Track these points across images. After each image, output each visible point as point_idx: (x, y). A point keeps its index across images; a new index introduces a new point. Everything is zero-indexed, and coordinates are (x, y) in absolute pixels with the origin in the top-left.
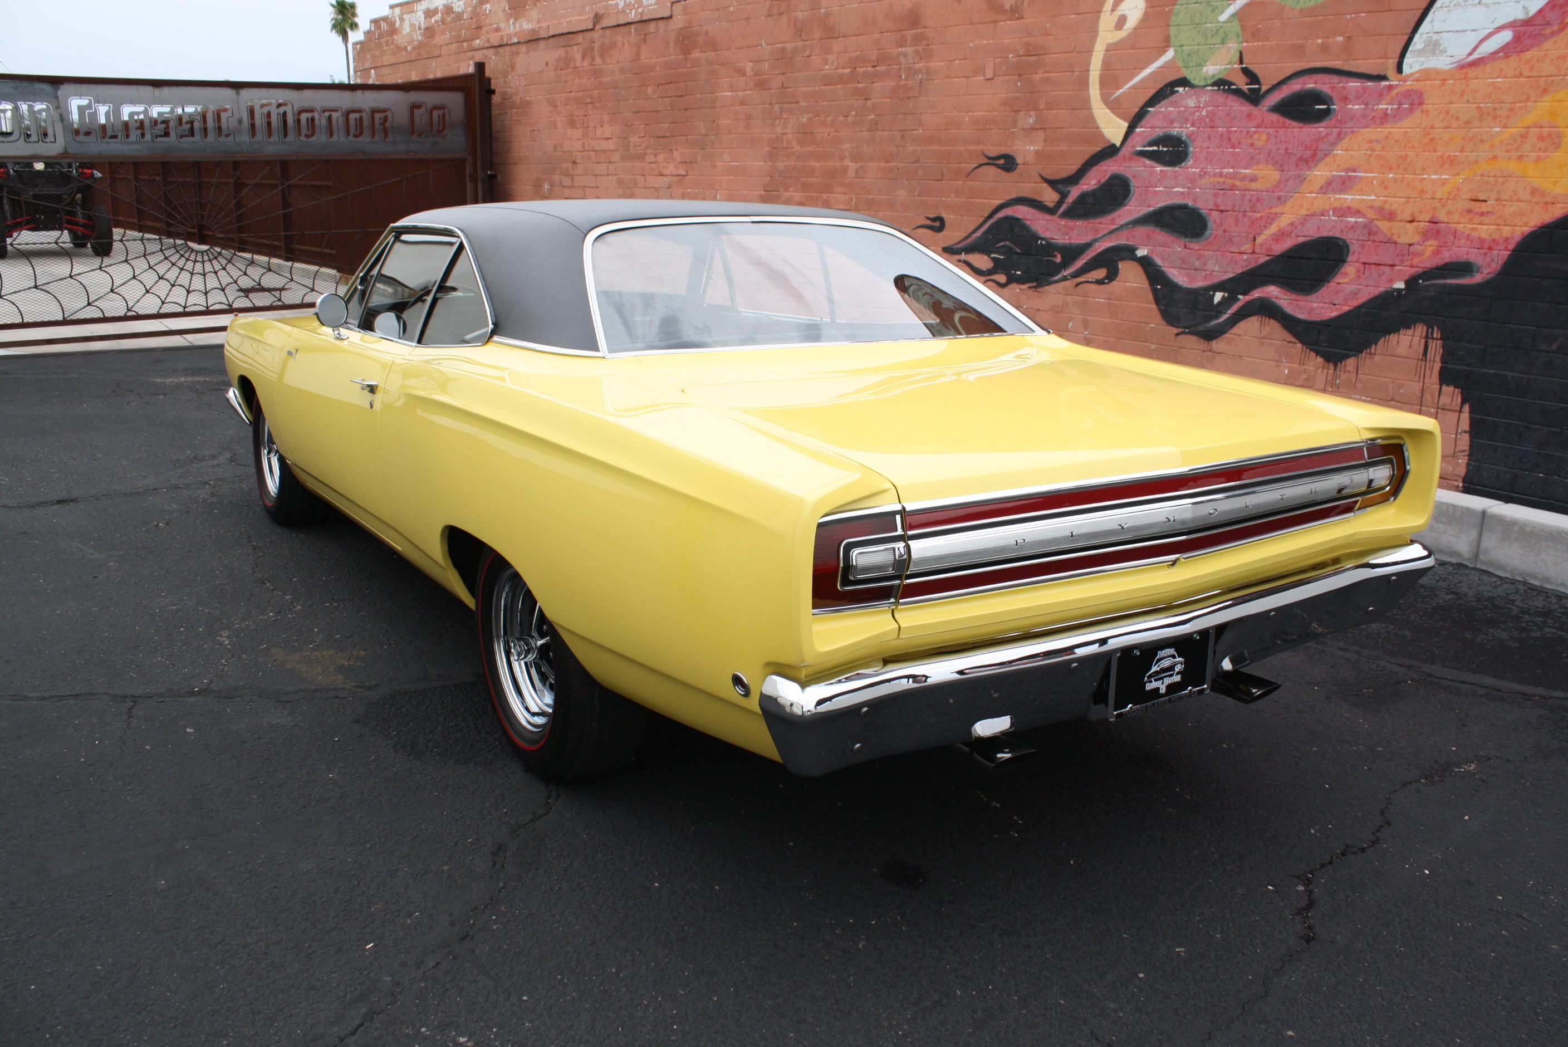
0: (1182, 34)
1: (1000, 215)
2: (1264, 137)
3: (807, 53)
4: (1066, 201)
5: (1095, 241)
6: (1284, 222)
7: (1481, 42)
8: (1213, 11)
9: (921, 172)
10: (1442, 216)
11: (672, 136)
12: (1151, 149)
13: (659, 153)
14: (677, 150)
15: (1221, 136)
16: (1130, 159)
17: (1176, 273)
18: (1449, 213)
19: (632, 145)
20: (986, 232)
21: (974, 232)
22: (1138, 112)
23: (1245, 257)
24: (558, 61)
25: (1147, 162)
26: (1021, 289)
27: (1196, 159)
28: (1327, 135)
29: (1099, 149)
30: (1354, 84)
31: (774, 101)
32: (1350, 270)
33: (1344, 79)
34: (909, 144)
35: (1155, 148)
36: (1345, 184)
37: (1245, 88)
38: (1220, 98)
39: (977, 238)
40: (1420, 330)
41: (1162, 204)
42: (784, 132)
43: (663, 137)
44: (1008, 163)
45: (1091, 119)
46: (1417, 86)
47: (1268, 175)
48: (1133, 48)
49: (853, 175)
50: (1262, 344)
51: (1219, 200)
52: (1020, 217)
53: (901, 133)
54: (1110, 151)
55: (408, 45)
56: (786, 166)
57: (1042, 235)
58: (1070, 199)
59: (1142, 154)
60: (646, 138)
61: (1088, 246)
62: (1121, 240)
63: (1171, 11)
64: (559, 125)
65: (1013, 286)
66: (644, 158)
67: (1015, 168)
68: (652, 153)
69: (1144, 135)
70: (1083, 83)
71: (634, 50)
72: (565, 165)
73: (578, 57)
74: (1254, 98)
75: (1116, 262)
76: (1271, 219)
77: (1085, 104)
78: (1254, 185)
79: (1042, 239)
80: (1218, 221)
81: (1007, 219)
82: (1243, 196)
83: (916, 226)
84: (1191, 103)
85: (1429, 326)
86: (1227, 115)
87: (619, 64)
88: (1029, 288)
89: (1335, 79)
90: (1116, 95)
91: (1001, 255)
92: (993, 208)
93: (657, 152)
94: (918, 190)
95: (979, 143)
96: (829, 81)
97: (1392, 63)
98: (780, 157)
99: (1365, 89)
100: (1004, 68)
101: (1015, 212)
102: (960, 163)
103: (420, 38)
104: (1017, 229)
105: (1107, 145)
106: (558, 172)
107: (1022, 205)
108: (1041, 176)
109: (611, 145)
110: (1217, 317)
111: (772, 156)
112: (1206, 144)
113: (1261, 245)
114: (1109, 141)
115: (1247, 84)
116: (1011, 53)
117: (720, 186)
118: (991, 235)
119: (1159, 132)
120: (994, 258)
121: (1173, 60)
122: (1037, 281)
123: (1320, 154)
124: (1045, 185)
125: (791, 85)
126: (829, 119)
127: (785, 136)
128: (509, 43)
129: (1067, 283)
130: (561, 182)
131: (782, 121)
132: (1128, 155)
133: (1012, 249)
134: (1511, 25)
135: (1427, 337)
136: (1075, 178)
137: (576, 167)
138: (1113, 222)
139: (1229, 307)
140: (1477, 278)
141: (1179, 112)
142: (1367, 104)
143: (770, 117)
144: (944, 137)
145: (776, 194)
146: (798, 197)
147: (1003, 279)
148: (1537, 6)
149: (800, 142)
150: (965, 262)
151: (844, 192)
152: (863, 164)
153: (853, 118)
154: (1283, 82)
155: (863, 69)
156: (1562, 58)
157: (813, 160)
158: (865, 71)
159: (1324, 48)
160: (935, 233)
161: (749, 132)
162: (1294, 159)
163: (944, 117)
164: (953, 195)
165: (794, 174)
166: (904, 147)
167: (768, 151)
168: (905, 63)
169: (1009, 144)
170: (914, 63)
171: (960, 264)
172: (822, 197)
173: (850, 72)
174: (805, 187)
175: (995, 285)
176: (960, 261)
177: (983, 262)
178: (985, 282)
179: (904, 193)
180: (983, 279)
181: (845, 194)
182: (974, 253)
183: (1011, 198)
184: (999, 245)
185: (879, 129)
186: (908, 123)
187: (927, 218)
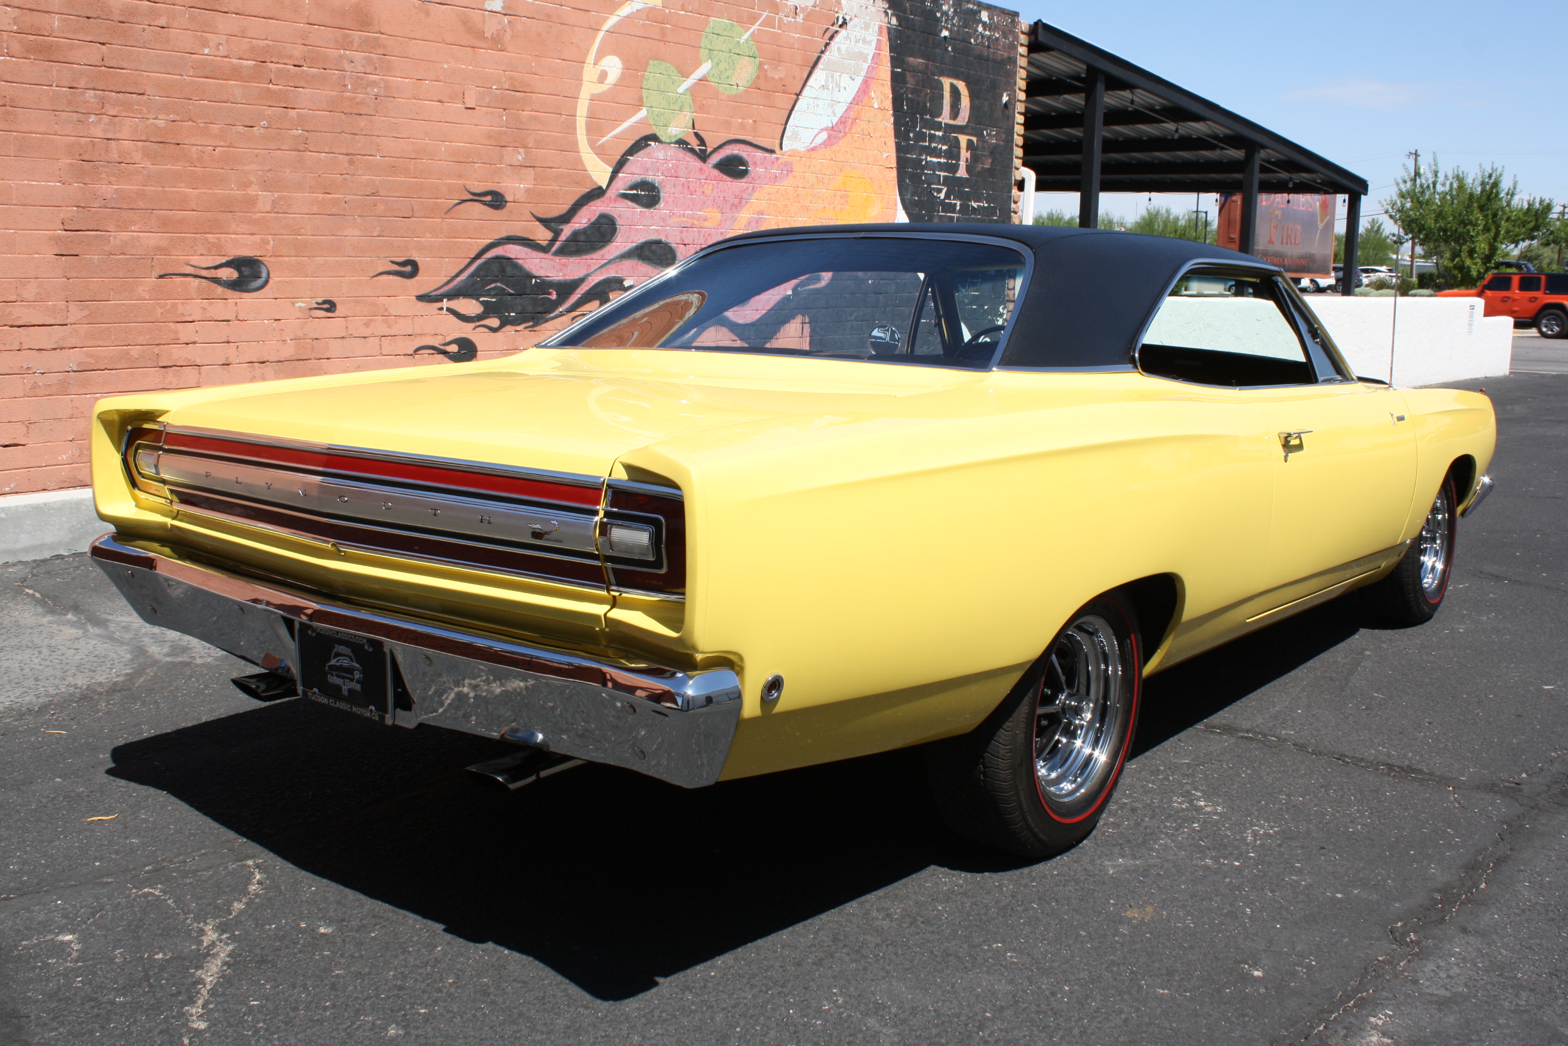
0: (651, 97)
1: (489, 255)
2: (711, 187)
3: (162, 22)
4: (560, 239)
5: (588, 275)
7: (815, 136)
8: (673, 83)
9: (381, 207)
12: (632, 192)
15: (683, 185)
16: (615, 201)
20: (472, 275)
21: (457, 275)
22: (620, 159)
25: (630, 203)
26: (516, 331)
27: (667, 202)
28: (747, 188)
29: (588, 190)
30: (760, 154)
31: (82, 84)
33: (754, 149)
34: (360, 172)
35: (635, 192)
37: (697, 148)
38: (681, 154)
39: (462, 281)
40: (799, 319)
41: (643, 240)
44: (496, 201)
45: (579, 161)
46: (790, 159)
47: (714, 216)
48: (613, 102)
49: (268, 208)
51: (684, 235)
52: (512, 256)
53: (347, 158)
54: (597, 193)
57: (536, 274)
58: (563, 237)
59: (625, 196)
61: (581, 280)
62: (611, 273)
63: (643, 76)
65: (509, 328)
67: (505, 206)
69: (626, 180)
70: (572, 128)
74: (703, 156)
75: (607, 293)
77: (574, 148)
78: (706, 224)
79: (536, 277)
81: (497, 258)
82: (700, 232)
83: (376, 273)
84: (661, 155)
85: (804, 316)
86: (686, 168)
88: (525, 328)
89: (750, 149)
90: (601, 142)
91: (493, 298)
92: (480, 248)
94: (378, 228)
95: (460, 177)
96: (211, 72)
97: (778, 142)
98: (104, 176)
99: (765, 158)
100: (487, 100)
101: (506, 251)
102: (437, 198)
104: (509, 270)
105: (595, 187)
107: (513, 244)
108: (534, 216)
112: (673, 191)
114: (595, 183)
115: (698, 145)
116: (494, 85)
118: (478, 277)
119: (638, 178)
120: (484, 301)
121: (646, 118)
122: (533, 319)
123: (744, 201)
124: (538, 223)
125: (124, 65)
126: (215, 128)
127: (113, 143)
129: (564, 318)
131: (106, 119)
132: (613, 196)
133: (505, 289)
134: (826, 129)
135: (803, 323)
136: (566, 218)
138: (603, 258)
141: (652, 162)
142: (766, 169)
143: (70, 109)
144: (412, 167)
145: (97, 236)
146: (153, 239)
147: (494, 322)
148: (835, 120)
149: (146, 154)
150: (449, 310)
151: (250, 232)
152: (285, 194)
153: (262, 131)
154: (720, 147)
155: (278, 65)
156: (846, 152)
157: (183, 185)
158: (283, 69)
159: (742, 126)
160: (404, 280)
161: (12, 128)
162: (729, 204)
163: (412, 143)
164: (428, 235)
165: (141, 205)
166: (354, 175)
167: (71, 165)
168: (351, 70)
169: (496, 180)
170: (365, 73)
171: (441, 312)
172: (206, 239)
173: (255, 65)
174: (166, 225)
175: (486, 330)
176: (441, 309)
177: (470, 307)
178: (474, 329)
179: (357, 232)
180: (472, 325)
181: (252, 234)
182: (458, 298)
183: (501, 236)
184: (489, 287)
185: (312, 149)
186: (360, 145)
187: (392, 262)
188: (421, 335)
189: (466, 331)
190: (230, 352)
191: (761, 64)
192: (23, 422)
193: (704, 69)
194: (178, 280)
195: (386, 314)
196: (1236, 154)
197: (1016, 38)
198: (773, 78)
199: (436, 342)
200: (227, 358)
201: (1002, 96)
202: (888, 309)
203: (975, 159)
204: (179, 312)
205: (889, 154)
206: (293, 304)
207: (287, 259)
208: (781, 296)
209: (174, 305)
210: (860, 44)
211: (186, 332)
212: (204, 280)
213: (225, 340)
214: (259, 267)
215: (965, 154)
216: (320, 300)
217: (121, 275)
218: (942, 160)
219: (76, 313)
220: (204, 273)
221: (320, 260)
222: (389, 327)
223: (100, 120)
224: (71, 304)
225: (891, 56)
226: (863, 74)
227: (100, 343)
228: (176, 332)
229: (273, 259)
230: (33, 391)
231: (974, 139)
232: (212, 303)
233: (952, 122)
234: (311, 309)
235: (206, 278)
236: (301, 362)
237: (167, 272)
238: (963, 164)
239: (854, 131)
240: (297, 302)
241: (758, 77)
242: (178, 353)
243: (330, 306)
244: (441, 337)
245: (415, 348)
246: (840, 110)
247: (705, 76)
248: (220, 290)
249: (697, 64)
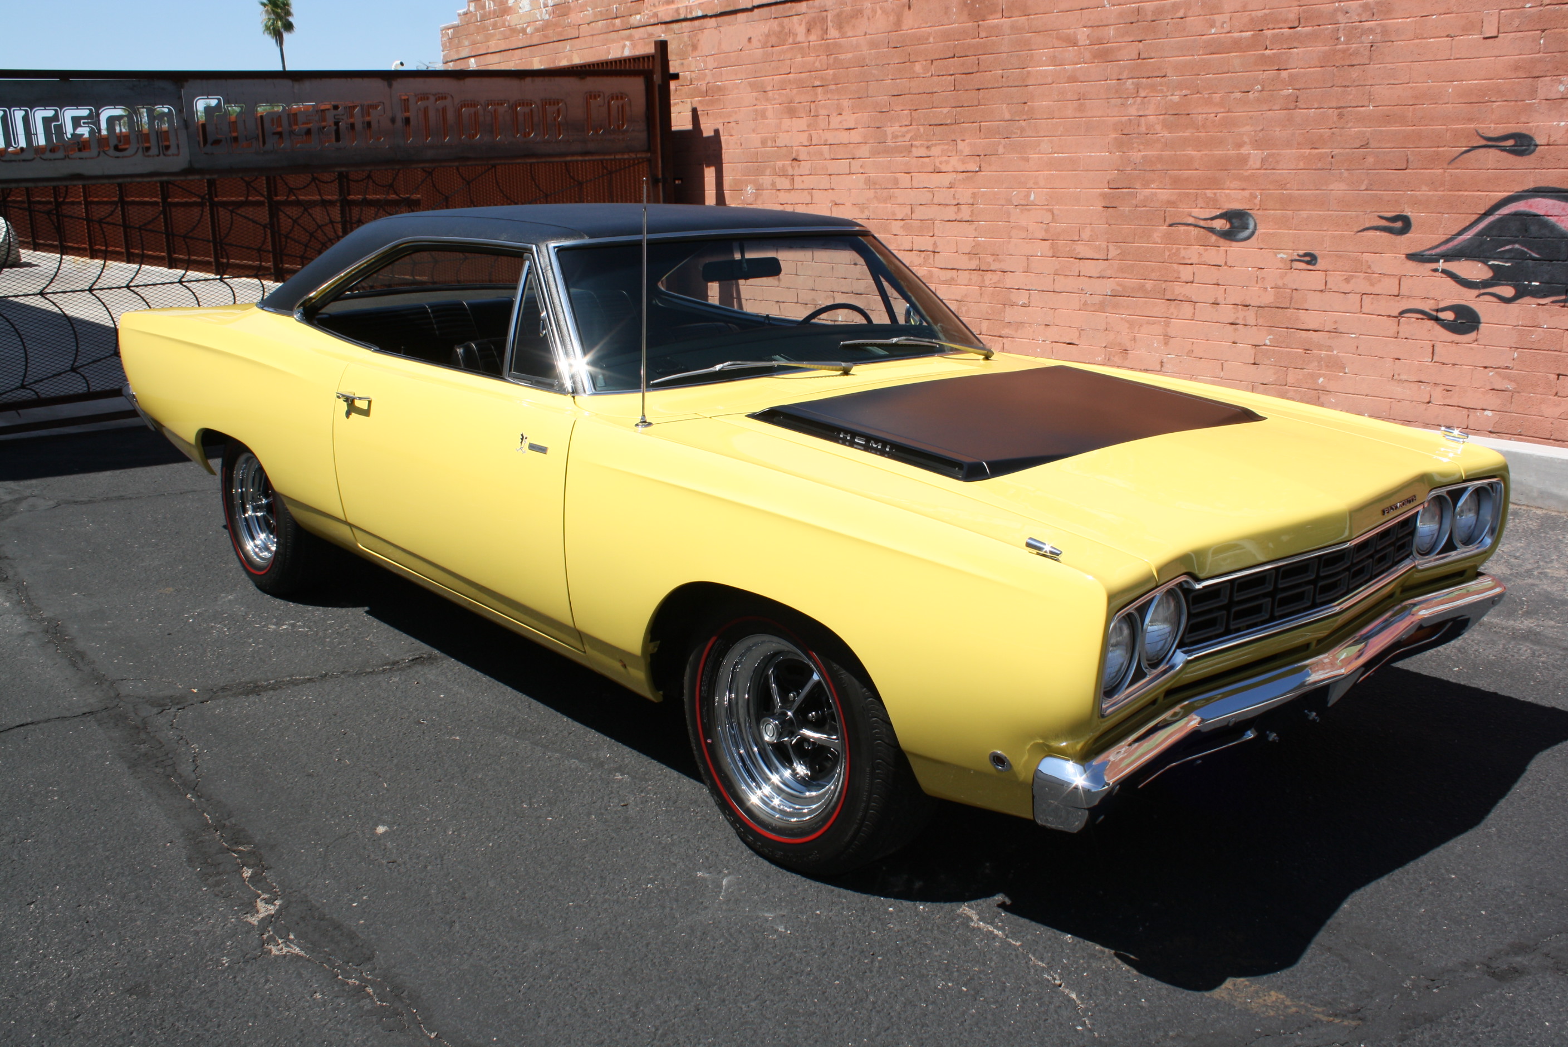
1: (1505, 211)
3: (1181, 14)
9: (1370, 160)
11: (956, 123)
13: (936, 145)
14: (963, 140)
19: (890, 137)
20: (1480, 234)
21: (1460, 234)
24: (768, 36)
26: (1539, 305)
31: (1125, 76)
34: (1350, 124)
39: (1465, 241)
42: (1140, 114)
43: (942, 125)
44: (1520, 145)
49: (1258, 165)
52: (1540, 213)
53: (1336, 111)
55: (527, 26)
56: (1143, 157)
60: (914, 127)
64: (770, 113)
65: (1527, 300)
66: (910, 151)
67: (1534, 150)
68: (922, 145)
71: (892, 18)
72: (779, 164)
73: (801, 30)
81: (1516, 214)
83: (1362, 228)
87: (868, 36)
88: (1553, 302)
91: (1506, 262)
92: (1493, 203)
93: (930, 143)
94: (1366, 182)
95: (1470, 120)
96: (1217, 48)
98: (1135, 145)
100: (1517, 22)
101: (1531, 206)
102: (1438, 147)
103: (547, 17)
104: (1534, 229)
106: (768, 172)
107: (1542, 197)
109: (855, 136)
111: (1120, 145)
116: (1528, 3)
117: (1036, 183)
118: (1488, 236)
120: (1493, 265)
125: (1153, 55)
126: (1217, 97)
127: (1143, 118)
128: (689, 16)
130: (773, 184)
131: (1139, 100)
133: (1526, 253)
137: (799, 166)
143: (1117, 96)
144: (1410, 114)
145: (1128, 192)
146: (1165, 194)
147: (1508, 291)
149: (1168, 126)
150: (1444, 271)
151: (1242, 187)
152: (1274, 151)
153: (1257, 94)
155: (1274, 31)
157: (1190, 148)
158: (1277, 34)
160: (1393, 236)
161: (1083, 115)
163: (1411, 88)
164: (1424, 188)
165: (1159, 167)
166: (1343, 128)
167: (1116, 139)
168: (1345, 21)
169: (1523, 119)
170: (1361, 22)
171: (1436, 274)
172: (1205, 194)
173: (1253, 35)
174: (1176, 183)
175: (1495, 299)
176: (1436, 270)
177: (1475, 270)
178: (1478, 296)
179: (1343, 186)
180: (1476, 292)
181: (1243, 189)
182: (1459, 260)
183: (1526, 188)
184: (1503, 249)
185: (1302, 107)
186: (1351, 97)
187: (1381, 217)
188: (1409, 297)
189: (1468, 298)
190: (1219, 293)
192: (1078, 328)
194: (1182, 228)
195: (1369, 271)
199: (1427, 306)
200: (1216, 298)
204: (1182, 255)
206: (1276, 254)
207: (1272, 212)
209: (1178, 249)
211: (1186, 273)
212: (1202, 230)
213: (1215, 282)
214: (1247, 219)
216: (1301, 253)
217: (1143, 223)
219: (1113, 252)
220: (1202, 223)
221: (1304, 214)
222: (1372, 285)
223: (1135, 102)
224: (1110, 245)
227: (1126, 275)
228: (1179, 272)
229: (1260, 212)
230: (1084, 307)
232: (1207, 250)
234: (1292, 261)
235: (1204, 228)
236: (1280, 310)
237: (1177, 222)
240: (1279, 253)
242: (1179, 290)
243: (1311, 259)
244: (1433, 301)
245: (1400, 310)
248: (1213, 238)
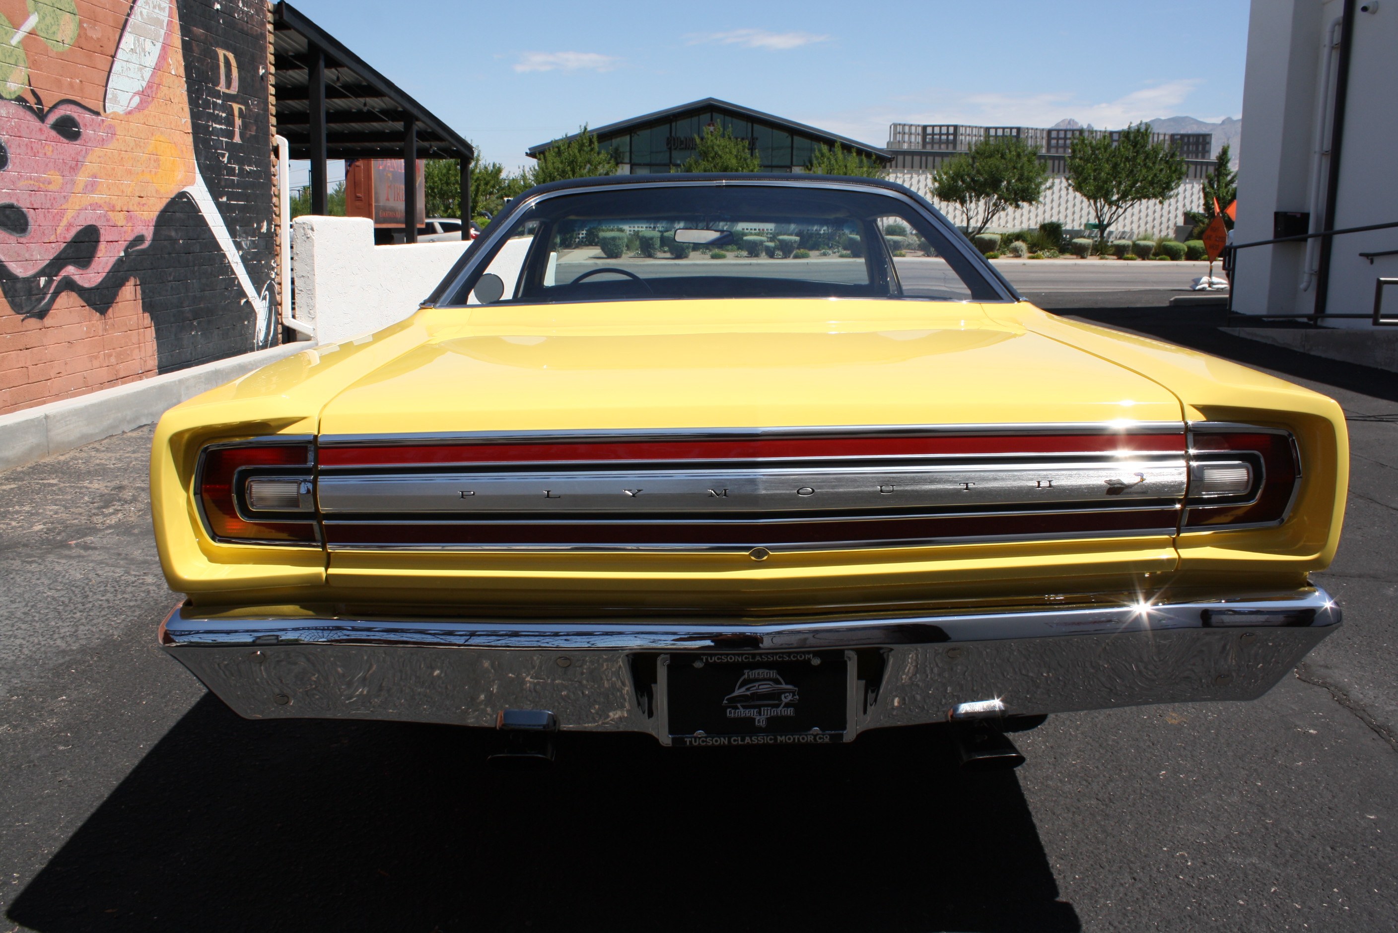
2: (51, 149)
6: (69, 215)
7: (131, 100)
8: (6, 34)
10: (131, 208)
15: (27, 145)
17: (14, 266)
18: (133, 205)
23: (53, 245)
27: (14, 164)
28: (81, 150)
30: (88, 116)
32: (102, 246)
33: (83, 111)
36: (92, 187)
37: (35, 106)
38: (22, 112)
40: (132, 281)
46: (113, 122)
47: (57, 179)
50: (70, 312)
51: (33, 199)
74: (41, 116)
76: (62, 214)
78: (51, 187)
80: (34, 217)
82: (46, 196)
84: (3, 112)
85: (135, 278)
86: (28, 128)
89: (80, 110)
97: (101, 103)
99: (93, 119)
110: (44, 298)
112: (18, 151)
113: (60, 234)
115: (36, 104)
123: (79, 165)
134: (138, 93)
135: (135, 285)
139: (50, 287)
140: (146, 244)
142: (95, 131)
148: (144, 84)
154: (55, 107)
156: (155, 116)
159: (71, 85)
162: (68, 167)
191: (81, 22)
193: (32, 21)
196: (399, 126)
197: (265, 16)
198: (92, 38)
201: (259, 69)
202: (196, 268)
203: (245, 127)
205: (185, 121)
208: (116, 258)
210: (157, 11)
215: (238, 122)
218: (224, 127)
225: (181, 25)
226: (161, 40)
231: (243, 108)
233: (227, 91)
238: (237, 130)
239: (159, 95)
241: (79, 36)
246: (147, 74)
247: (33, 29)
249: (26, 17)
